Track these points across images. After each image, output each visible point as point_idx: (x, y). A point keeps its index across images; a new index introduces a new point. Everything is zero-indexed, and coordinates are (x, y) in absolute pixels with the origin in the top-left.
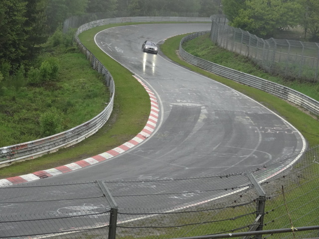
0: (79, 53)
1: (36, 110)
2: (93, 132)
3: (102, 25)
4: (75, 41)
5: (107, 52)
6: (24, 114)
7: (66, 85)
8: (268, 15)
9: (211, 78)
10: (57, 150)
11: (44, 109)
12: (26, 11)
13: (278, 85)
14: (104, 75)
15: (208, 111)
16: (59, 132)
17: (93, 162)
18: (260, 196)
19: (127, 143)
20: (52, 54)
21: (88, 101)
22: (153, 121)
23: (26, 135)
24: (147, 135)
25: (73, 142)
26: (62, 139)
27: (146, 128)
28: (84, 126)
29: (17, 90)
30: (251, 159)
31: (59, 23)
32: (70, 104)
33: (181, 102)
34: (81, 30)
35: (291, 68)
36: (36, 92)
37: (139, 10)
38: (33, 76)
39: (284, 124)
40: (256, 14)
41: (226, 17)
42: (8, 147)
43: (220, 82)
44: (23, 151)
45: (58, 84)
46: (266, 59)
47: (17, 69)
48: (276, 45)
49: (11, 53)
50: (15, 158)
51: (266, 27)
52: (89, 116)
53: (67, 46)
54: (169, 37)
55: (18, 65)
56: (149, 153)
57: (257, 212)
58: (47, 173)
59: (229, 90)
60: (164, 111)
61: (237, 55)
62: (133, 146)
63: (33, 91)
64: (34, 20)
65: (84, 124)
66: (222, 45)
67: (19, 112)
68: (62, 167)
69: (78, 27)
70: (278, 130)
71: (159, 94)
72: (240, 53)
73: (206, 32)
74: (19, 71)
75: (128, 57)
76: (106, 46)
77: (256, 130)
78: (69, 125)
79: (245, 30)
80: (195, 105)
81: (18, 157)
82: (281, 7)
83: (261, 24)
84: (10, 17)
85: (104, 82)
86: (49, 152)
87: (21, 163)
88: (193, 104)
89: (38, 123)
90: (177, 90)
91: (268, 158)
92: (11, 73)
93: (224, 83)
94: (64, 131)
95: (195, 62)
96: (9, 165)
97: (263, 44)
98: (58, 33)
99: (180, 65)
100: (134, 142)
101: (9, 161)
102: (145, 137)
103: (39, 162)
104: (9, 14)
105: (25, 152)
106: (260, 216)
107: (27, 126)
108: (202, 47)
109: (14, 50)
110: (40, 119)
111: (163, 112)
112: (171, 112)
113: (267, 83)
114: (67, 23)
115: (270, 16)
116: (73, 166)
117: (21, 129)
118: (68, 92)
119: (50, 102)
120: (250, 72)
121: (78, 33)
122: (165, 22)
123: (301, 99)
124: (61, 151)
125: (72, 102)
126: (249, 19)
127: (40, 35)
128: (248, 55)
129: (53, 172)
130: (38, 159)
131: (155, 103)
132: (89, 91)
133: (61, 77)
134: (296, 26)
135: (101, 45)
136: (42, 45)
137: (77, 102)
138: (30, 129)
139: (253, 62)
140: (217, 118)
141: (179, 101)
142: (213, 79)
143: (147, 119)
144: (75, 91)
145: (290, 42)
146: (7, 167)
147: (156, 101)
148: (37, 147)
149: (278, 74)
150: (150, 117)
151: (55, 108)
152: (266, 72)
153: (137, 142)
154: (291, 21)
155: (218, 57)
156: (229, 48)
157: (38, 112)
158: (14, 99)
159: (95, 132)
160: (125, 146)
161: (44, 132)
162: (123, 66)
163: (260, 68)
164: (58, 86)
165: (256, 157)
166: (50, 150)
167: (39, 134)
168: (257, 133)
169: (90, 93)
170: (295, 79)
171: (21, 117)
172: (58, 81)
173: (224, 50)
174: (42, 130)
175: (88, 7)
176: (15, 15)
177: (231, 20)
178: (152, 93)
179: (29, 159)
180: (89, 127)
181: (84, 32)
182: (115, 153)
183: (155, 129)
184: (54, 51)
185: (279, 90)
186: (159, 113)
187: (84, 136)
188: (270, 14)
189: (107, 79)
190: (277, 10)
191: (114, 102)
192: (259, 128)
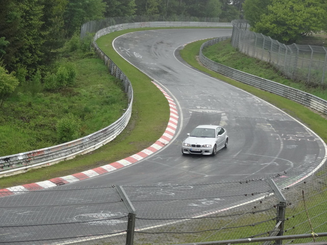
0: (96, 58)
1: (53, 116)
2: (111, 138)
3: (120, 29)
4: (93, 46)
5: (126, 57)
6: (41, 120)
7: (83, 91)
8: (291, 20)
9: (232, 84)
10: (74, 157)
11: (61, 115)
12: (42, 15)
13: (301, 92)
14: (122, 81)
15: (228, 117)
16: (76, 139)
17: (110, 169)
18: (280, 202)
19: (145, 150)
20: (70, 59)
21: (106, 107)
22: (172, 128)
23: (43, 141)
24: (166, 142)
25: (91, 149)
26: (79, 146)
27: (165, 134)
28: (102, 132)
29: (33, 95)
30: (272, 166)
31: (76, 28)
32: (87, 111)
33: (201, 108)
34: (99, 35)
35: (314, 75)
36: (52, 98)
37: (159, 15)
38: (49, 81)
39: (307, 132)
40: (278, 19)
41: (247, 22)
42: (24, 153)
43: (241, 88)
44: (39, 157)
45: (75, 90)
46: (287, 65)
47: (33, 74)
48: (298, 51)
49: (28, 58)
50: (31, 165)
51: (289, 32)
52: (106, 123)
53: (84, 51)
54: (189, 43)
55: (34, 70)
56: (168, 160)
57: (277, 218)
58: (64, 180)
59: (250, 96)
60: (184, 118)
61: (258, 61)
62: (152, 153)
63: (50, 97)
64: (50, 24)
65: (101, 130)
66: (243, 51)
67: (35, 118)
68: (79, 174)
69: (96, 31)
70: (300, 138)
71: (179, 100)
72: (262, 58)
73: (227, 38)
74: (35, 77)
75: (147, 63)
76: (125, 51)
77: (278, 137)
78: (86, 132)
79: (267, 35)
80: (215, 111)
81: (34, 164)
82: (304, 13)
83: (283, 30)
84: (26, 21)
85: (122, 88)
86: (66, 158)
87: (37, 169)
88: (213, 111)
89: (55, 130)
90: (197, 96)
91: (290, 166)
92: (27, 78)
93: (245, 90)
94: (81, 137)
95: (216, 68)
96: (25, 172)
97: (285, 50)
98: (75, 37)
99: (200, 71)
100: (153, 149)
101: (25, 168)
102: (164, 144)
103: (55, 168)
104: (25, 18)
105: (41, 158)
106: (280, 222)
107: (44, 132)
108: (223, 53)
109: (30, 55)
110: (57, 126)
111: (182, 119)
112: (191, 119)
113: (289, 89)
114: (84, 27)
115: (293, 21)
116: (90, 173)
117: (37, 135)
118: (85, 98)
119: (66, 108)
120: (272, 79)
121: (95, 38)
122: (185, 28)
123: (323, 106)
124: (78, 157)
125: (90, 108)
126: (271, 24)
127: (57, 39)
128: (270, 60)
129: (70, 179)
130: (55, 165)
131: (175, 109)
132: (107, 97)
133: (78, 82)
134: (319, 31)
135: (119, 50)
136: (59, 50)
137: (94, 108)
138: (47, 136)
139: (274, 69)
140: (238, 124)
141: (199, 107)
142: (233, 85)
143: (166, 126)
144: (92, 97)
145: (312, 47)
146: (23, 174)
147: (175, 107)
148: (54, 154)
149: (300, 81)
150: (169, 124)
151: (72, 115)
152: (289, 79)
153: (156, 149)
154: (315, 27)
155: (239, 63)
156: (250, 54)
157: (55, 118)
158: (30, 105)
159: (113, 139)
160: (143, 153)
161: (61, 139)
162: (141, 72)
163: (282, 74)
164: (76, 92)
165: (277, 164)
166: (67, 156)
167: (56, 141)
168: (279, 140)
169: (107, 99)
170: (317, 85)
171: (37, 123)
172: (75, 86)
173: (245, 55)
174: (58, 136)
175: (105, 11)
176: (31, 19)
177: (253, 25)
178: (171, 99)
179: (45, 166)
180: (106, 133)
181: (102, 37)
182: (133, 160)
183: (174, 136)
184: (71, 56)
185: (301, 97)
186: (179, 120)
187: (102, 142)
188: (293, 19)
189: (126, 85)
190: (299, 15)
191: (133, 108)
192: (281, 135)
